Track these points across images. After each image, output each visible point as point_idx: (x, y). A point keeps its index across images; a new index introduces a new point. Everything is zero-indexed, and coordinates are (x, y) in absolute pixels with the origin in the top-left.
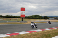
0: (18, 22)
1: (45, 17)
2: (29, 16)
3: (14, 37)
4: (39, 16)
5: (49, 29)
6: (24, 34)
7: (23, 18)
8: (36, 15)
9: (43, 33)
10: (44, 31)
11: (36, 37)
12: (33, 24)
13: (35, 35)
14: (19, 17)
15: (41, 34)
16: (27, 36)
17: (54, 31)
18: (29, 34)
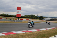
0: (14, 21)
1: (40, 17)
2: (25, 16)
3: (10, 36)
4: (35, 16)
5: (44, 30)
6: (19, 34)
7: (19, 18)
8: (31, 15)
9: (38, 33)
10: (39, 32)
11: (31, 36)
12: (30, 24)
13: (30, 35)
14: (15, 16)
15: (36, 34)
16: (23, 35)
17: (49, 31)
18: (24, 33)
